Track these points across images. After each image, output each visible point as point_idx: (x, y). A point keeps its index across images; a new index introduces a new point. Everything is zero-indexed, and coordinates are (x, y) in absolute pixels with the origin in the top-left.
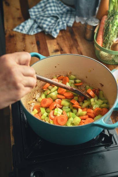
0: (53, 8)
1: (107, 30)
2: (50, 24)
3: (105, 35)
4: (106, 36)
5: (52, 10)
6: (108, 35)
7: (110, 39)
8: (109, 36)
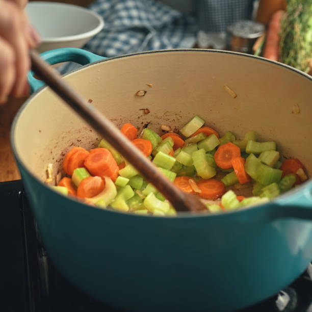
0: (134, 13)
1: (289, 40)
2: (126, 48)
3: (283, 53)
4: (288, 54)
5: (130, 18)
6: (292, 53)
7: (299, 61)
8: (296, 53)
